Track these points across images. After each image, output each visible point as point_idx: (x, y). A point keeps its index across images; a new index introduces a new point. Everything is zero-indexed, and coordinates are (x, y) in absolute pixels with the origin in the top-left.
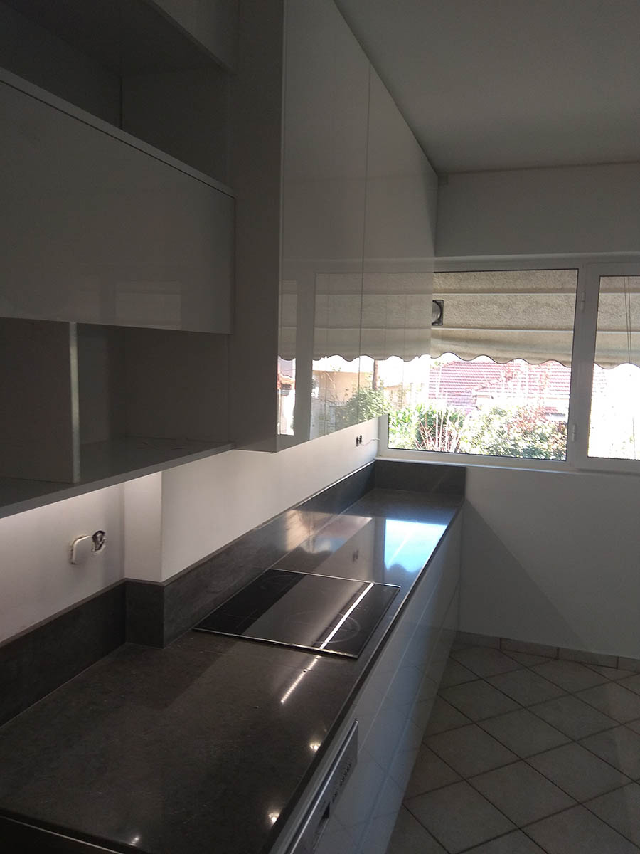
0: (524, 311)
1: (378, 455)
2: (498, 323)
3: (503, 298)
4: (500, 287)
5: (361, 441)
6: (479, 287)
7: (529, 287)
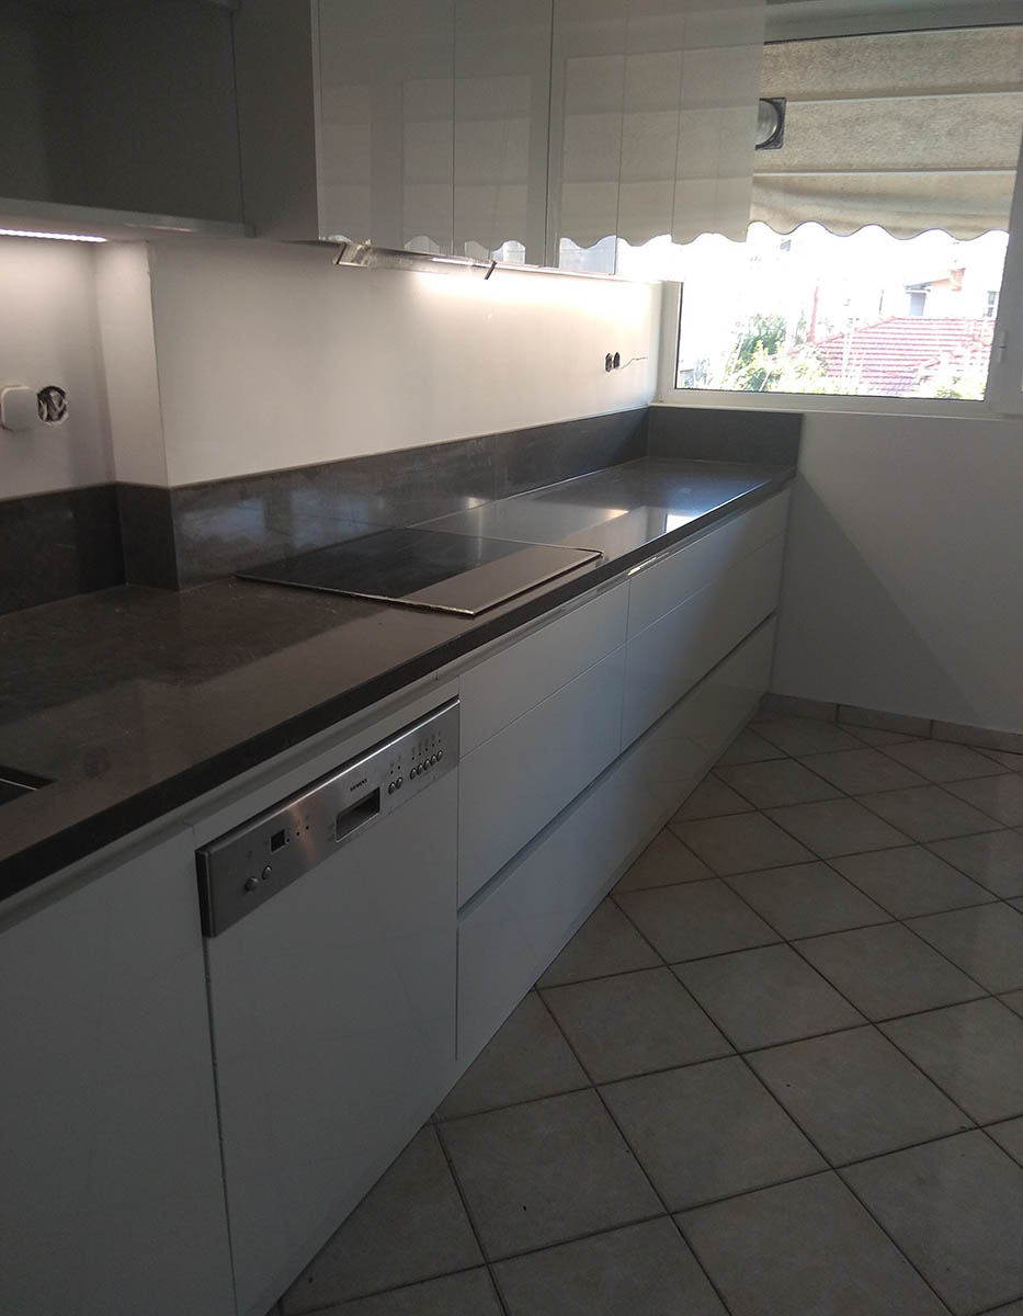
0: (950, 134)
1: (656, 399)
2: (901, 160)
3: (913, 106)
4: (907, 84)
5: (617, 364)
6: (867, 84)
7: (960, 80)
